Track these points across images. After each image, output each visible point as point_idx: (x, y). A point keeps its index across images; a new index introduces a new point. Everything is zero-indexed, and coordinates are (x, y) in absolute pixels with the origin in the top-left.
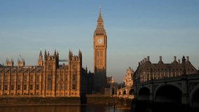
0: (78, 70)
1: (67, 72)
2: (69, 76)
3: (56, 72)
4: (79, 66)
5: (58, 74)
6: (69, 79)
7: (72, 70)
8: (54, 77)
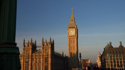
0: (50, 53)
1: (41, 55)
2: (42, 59)
3: (32, 56)
4: (50, 50)
5: (34, 57)
6: (42, 62)
7: (44, 54)
8: (30, 60)
